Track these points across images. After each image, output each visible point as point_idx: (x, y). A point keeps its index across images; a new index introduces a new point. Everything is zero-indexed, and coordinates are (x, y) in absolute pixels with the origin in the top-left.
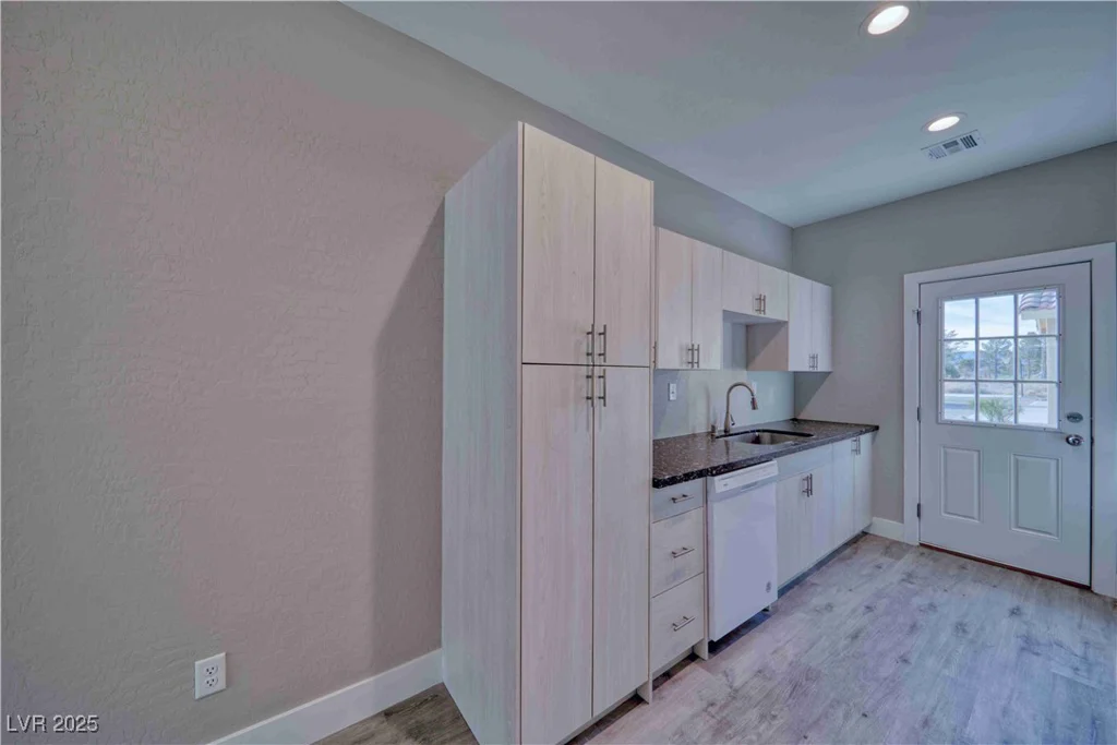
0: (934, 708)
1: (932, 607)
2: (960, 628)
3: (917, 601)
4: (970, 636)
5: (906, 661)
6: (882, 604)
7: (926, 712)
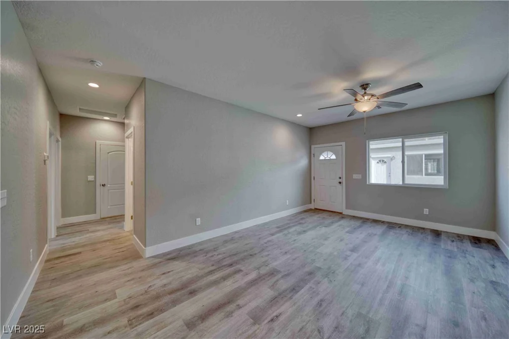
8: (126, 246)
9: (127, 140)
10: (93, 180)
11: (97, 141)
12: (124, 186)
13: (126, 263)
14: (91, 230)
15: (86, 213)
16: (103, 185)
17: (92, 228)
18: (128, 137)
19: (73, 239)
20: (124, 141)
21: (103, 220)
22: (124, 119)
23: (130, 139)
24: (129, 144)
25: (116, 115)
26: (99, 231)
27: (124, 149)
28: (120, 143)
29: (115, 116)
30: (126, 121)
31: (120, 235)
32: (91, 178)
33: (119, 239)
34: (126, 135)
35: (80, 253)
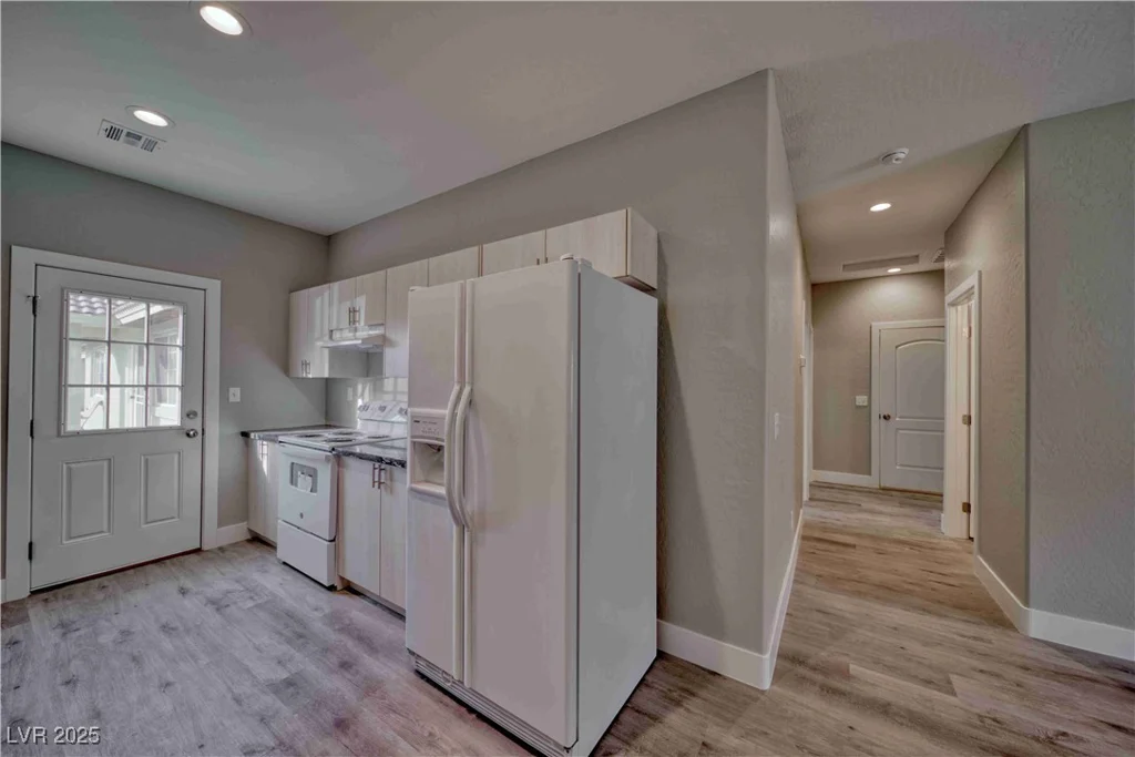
0: (229, 689)
1: (126, 633)
2: (166, 628)
3: (105, 639)
4: (181, 629)
5: (168, 684)
6: (76, 667)
7: (229, 696)
8: (957, 576)
9: (951, 313)
10: (866, 404)
11: (873, 324)
12: (943, 424)
13: (965, 618)
14: (864, 506)
15: (854, 470)
16: (885, 417)
17: (867, 503)
18: (953, 304)
19: (837, 515)
20: (941, 313)
21: (885, 492)
22: (941, 259)
23: (959, 308)
24: (959, 321)
25: (917, 256)
26: (881, 513)
27: (944, 334)
28: (936, 321)
29: (916, 259)
30: (948, 265)
31: (933, 540)
32: (861, 400)
33: (932, 549)
34: (950, 297)
35: (854, 546)
